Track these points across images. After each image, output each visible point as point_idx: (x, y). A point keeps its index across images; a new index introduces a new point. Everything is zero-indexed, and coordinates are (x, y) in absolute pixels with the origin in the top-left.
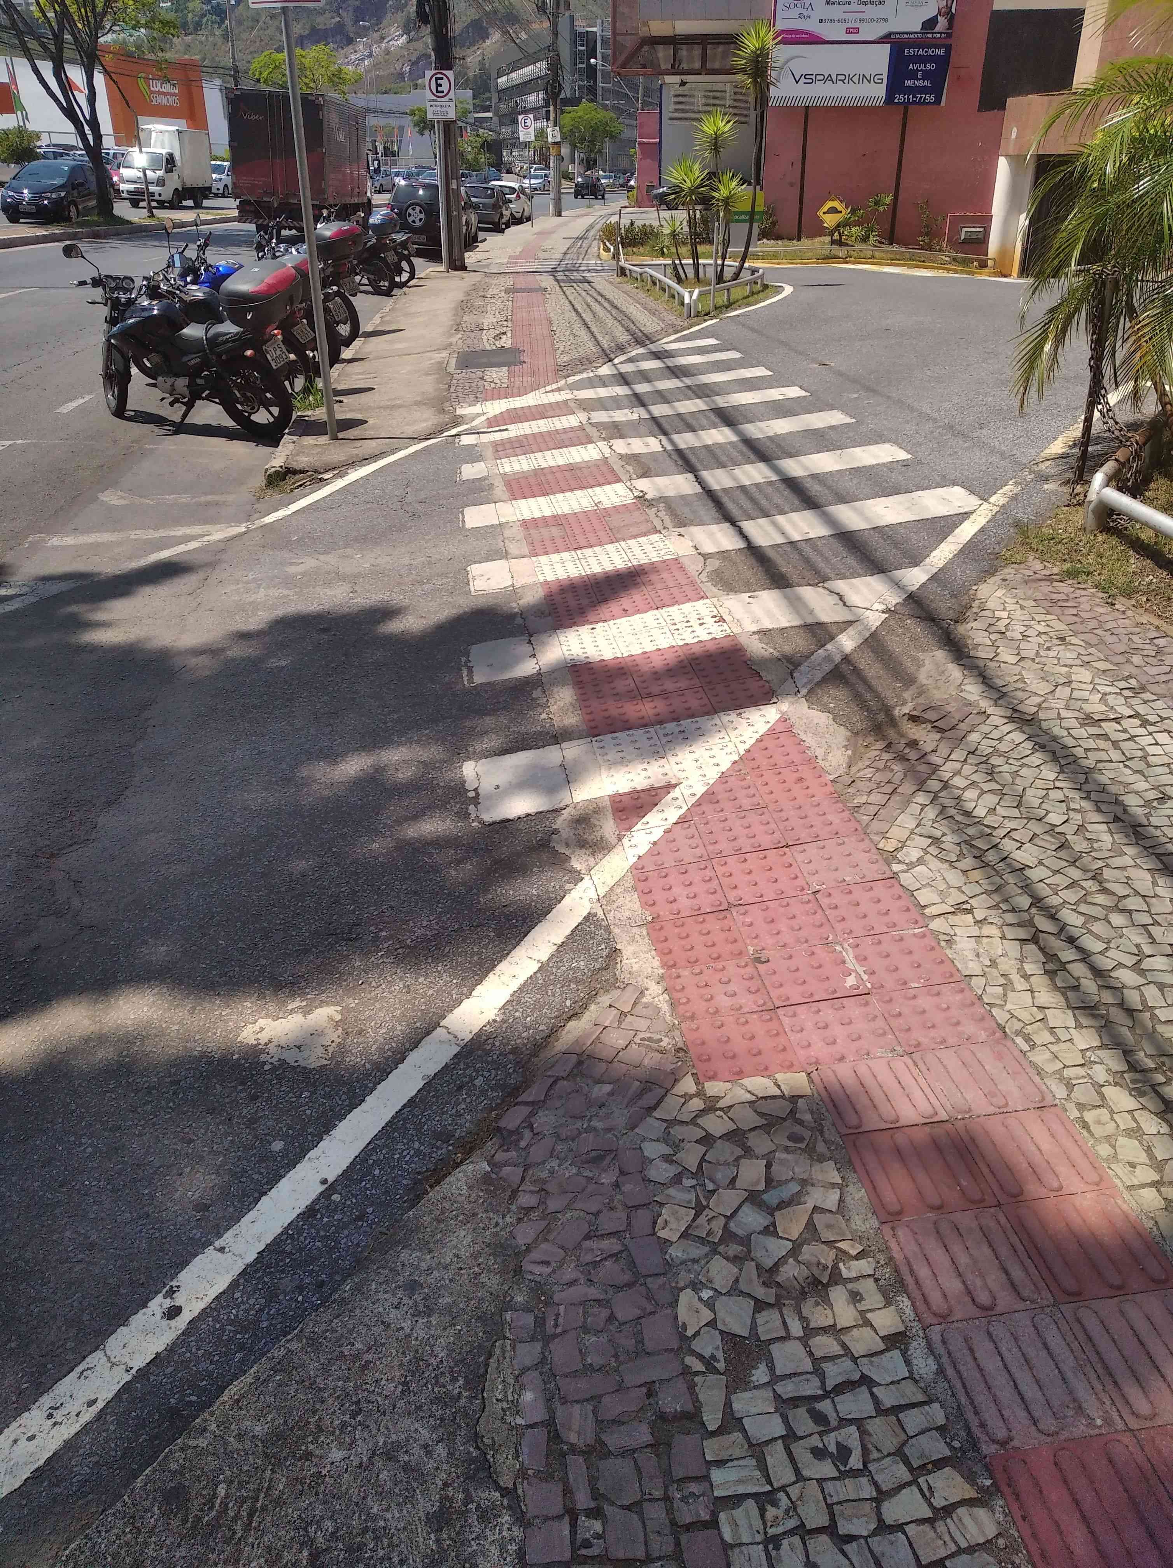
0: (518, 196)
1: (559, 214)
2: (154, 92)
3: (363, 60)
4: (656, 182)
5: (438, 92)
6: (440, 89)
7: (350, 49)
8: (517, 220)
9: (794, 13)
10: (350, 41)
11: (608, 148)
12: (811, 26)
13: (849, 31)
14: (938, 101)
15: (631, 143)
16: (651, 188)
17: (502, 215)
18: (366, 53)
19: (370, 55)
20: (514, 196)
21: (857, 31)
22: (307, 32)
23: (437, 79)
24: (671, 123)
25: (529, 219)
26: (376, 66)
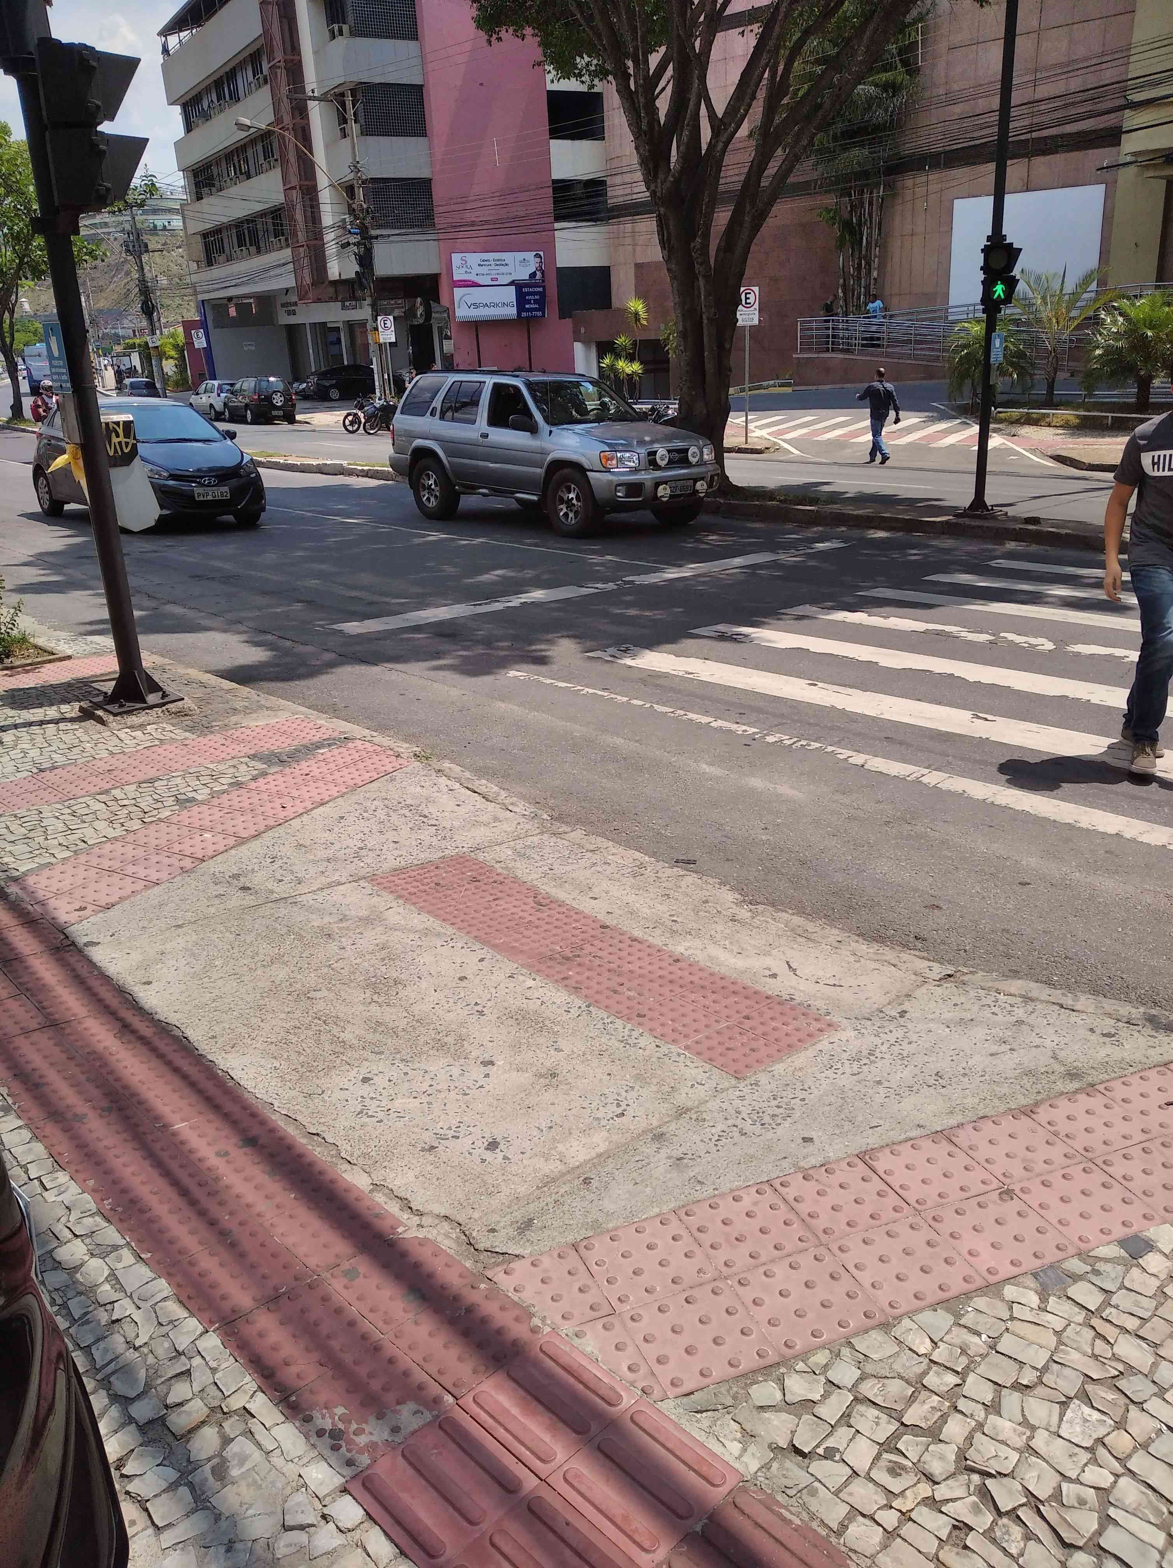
9: (463, 270)
12: (472, 277)
13: (492, 280)
14: (544, 316)
21: (497, 279)
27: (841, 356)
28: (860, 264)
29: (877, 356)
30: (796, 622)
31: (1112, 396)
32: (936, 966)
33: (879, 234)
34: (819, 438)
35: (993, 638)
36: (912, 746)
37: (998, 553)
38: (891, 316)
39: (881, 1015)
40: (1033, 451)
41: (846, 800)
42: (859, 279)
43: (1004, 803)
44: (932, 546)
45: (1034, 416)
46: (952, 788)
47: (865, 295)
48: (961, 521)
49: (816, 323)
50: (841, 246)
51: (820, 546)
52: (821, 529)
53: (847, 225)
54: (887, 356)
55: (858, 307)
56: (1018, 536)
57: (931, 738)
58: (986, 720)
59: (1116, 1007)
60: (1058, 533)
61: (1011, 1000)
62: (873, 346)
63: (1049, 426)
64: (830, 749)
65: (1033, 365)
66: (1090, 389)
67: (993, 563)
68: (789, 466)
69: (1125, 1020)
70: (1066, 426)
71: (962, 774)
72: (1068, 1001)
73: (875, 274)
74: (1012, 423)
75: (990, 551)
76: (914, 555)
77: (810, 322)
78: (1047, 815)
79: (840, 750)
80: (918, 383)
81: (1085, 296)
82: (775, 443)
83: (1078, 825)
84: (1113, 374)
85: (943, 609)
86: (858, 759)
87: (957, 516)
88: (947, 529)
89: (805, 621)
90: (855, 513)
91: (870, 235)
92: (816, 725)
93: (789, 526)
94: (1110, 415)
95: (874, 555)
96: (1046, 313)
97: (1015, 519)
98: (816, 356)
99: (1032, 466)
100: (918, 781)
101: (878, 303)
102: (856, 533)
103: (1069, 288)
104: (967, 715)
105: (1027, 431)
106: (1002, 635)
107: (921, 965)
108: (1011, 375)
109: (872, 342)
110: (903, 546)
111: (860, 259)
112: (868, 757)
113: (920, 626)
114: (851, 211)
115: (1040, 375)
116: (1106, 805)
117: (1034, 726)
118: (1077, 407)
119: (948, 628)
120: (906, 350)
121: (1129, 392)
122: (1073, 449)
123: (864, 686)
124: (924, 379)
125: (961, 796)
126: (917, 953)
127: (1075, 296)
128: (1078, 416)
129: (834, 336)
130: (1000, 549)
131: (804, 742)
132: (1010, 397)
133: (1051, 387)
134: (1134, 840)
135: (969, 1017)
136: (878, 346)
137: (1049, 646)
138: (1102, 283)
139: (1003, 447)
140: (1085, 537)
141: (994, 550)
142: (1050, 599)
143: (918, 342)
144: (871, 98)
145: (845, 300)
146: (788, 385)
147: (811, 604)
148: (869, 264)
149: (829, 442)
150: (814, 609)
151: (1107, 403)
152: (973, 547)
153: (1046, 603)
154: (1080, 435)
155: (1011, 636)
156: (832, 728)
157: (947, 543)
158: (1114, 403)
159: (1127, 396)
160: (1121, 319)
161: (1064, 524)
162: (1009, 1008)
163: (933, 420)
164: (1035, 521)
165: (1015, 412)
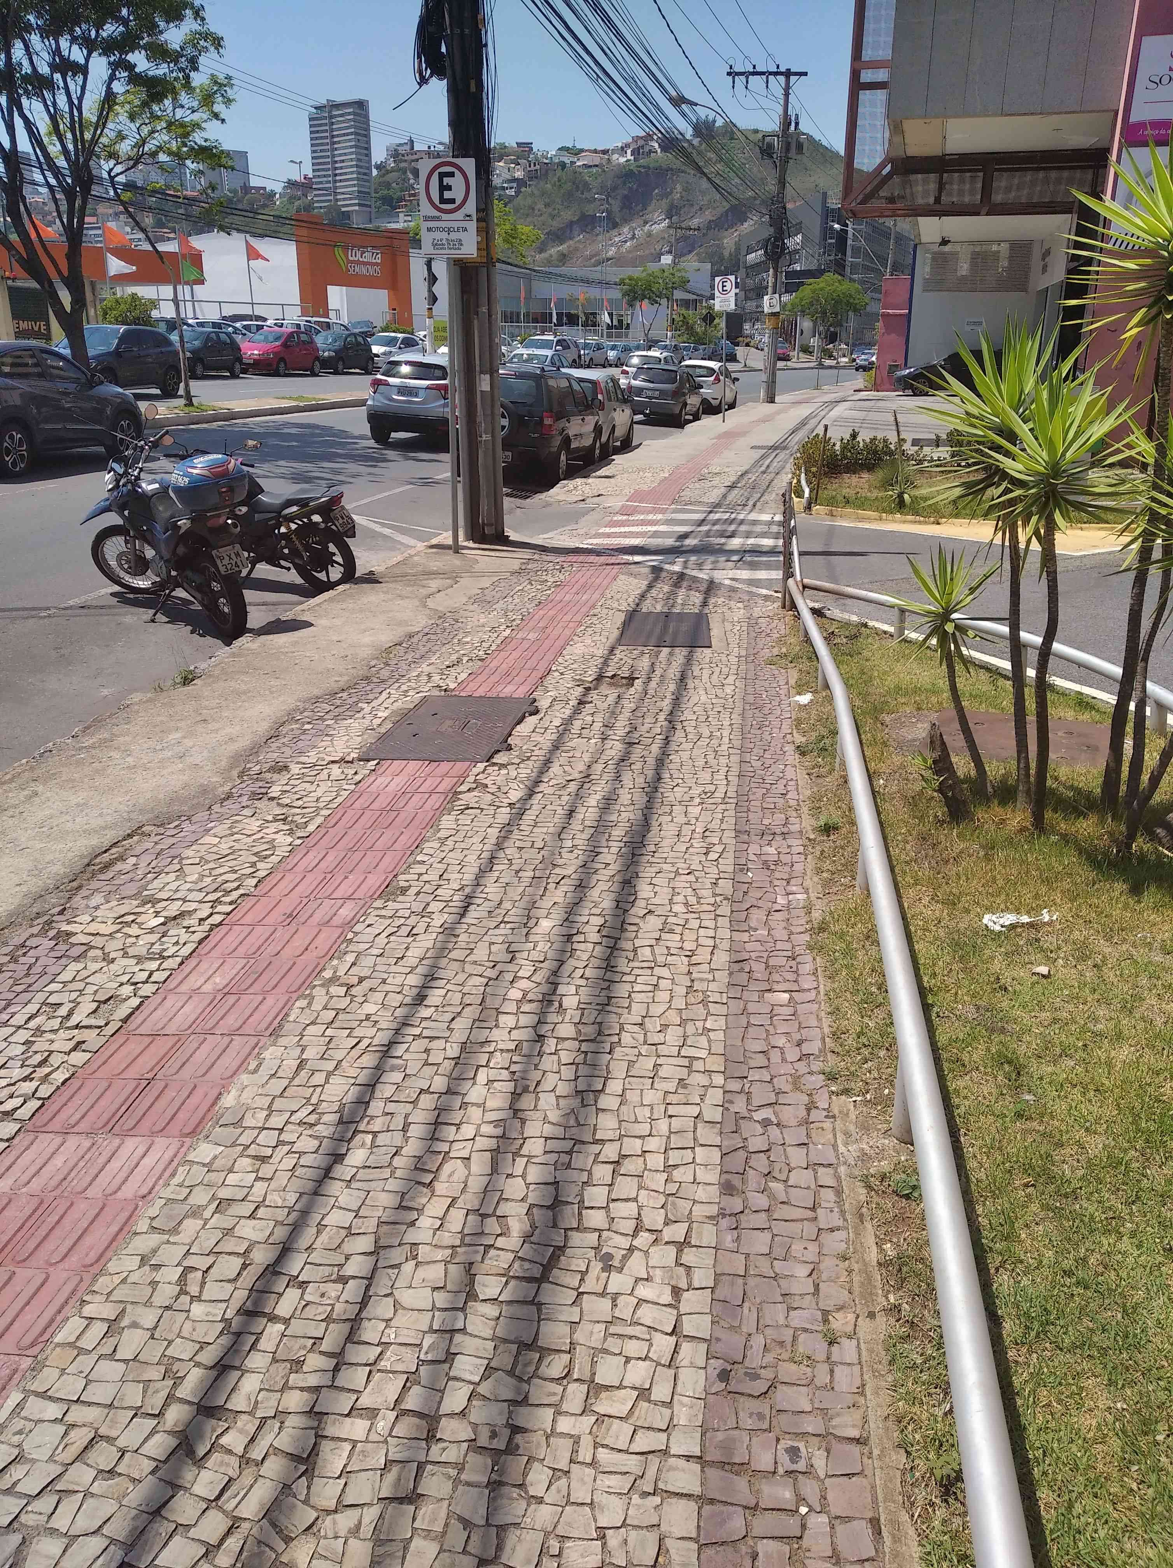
0: (718, 380)
1: (771, 400)
2: (352, 262)
3: (626, 242)
4: (901, 362)
5: (443, 201)
6: (447, 195)
7: (614, 232)
8: (710, 409)
10: (615, 225)
11: (852, 322)
15: (874, 317)
16: (893, 368)
17: (685, 404)
18: (629, 236)
19: (633, 237)
20: (712, 378)
22: (576, 218)
23: (442, 176)
24: (925, 290)
25: (732, 406)
26: (636, 248)
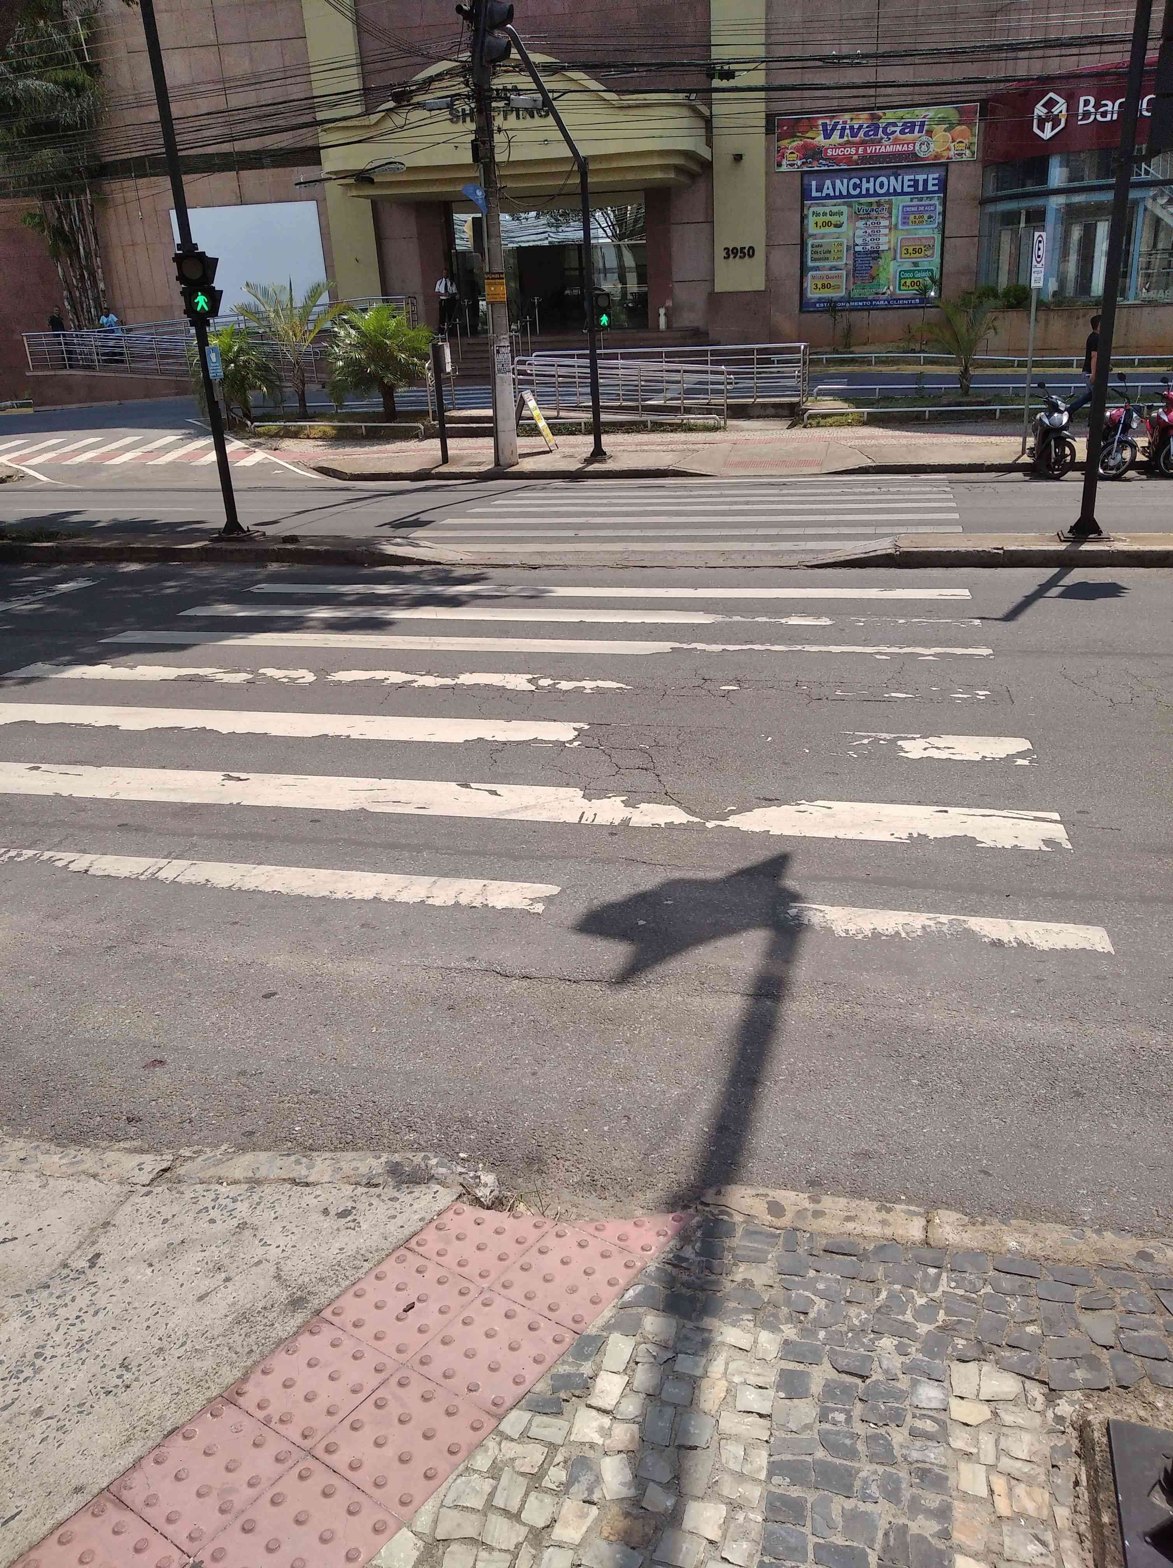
27: (82, 373)
28: (82, 275)
29: (122, 372)
30: (22, 688)
31: (361, 407)
32: (148, 1158)
33: (97, 243)
34: (68, 462)
35: (250, 676)
36: (151, 830)
37: (260, 577)
38: (129, 330)
39: (65, 1272)
40: (296, 464)
41: (57, 927)
42: (85, 290)
43: (252, 887)
44: (191, 575)
45: (293, 429)
46: (193, 879)
47: (95, 307)
48: (218, 545)
49: (45, 336)
50: (56, 256)
51: (63, 587)
52: (65, 566)
53: (58, 233)
54: (132, 372)
55: (90, 320)
56: (279, 556)
57: (175, 815)
58: (239, 779)
59: (354, 1164)
60: (318, 551)
61: (233, 1191)
62: (117, 361)
63: (308, 438)
64: (47, 855)
65: (280, 378)
66: (339, 400)
67: (254, 589)
68: (37, 496)
69: (365, 1181)
70: (324, 437)
71: (207, 857)
72: (301, 1172)
73: (102, 286)
74: (271, 437)
75: (252, 575)
76: (171, 587)
77: (40, 336)
78: (299, 891)
79: (59, 855)
80: (171, 398)
81: (315, 309)
82: (18, 470)
83: (335, 896)
84: (356, 386)
85: (198, 648)
86: (81, 862)
87: (213, 540)
88: (204, 556)
89: (33, 685)
90: (101, 546)
91: (87, 245)
92: (34, 824)
93: (27, 567)
94: (363, 424)
95: (126, 592)
96: (281, 326)
97: (275, 539)
98: (52, 373)
99: (297, 479)
100: (154, 879)
101: (113, 318)
102: (105, 568)
103: (299, 302)
104: (217, 776)
105: (288, 444)
106: (261, 671)
107: (130, 1162)
108: (260, 388)
109: (113, 358)
110: (160, 578)
111: (81, 268)
112: (93, 857)
113: (171, 673)
114: (60, 217)
115: (289, 388)
116: (364, 863)
117: (289, 779)
118: (330, 418)
119: (201, 671)
120: (152, 364)
121: (374, 402)
122: (333, 460)
123: (97, 761)
124: (177, 394)
125: (204, 888)
126: (127, 1144)
127: (306, 309)
128: (334, 427)
129: (69, 352)
130: (262, 572)
131: (13, 853)
132: (265, 410)
133: (302, 399)
134: (392, 902)
135: (180, 1237)
136: (122, 361)
137: (310, 677)
138: (333, 296)
139: (266, 461)
140: (344, 553)
141: (255, 574)
142: (311, 623)
143: (163, 357)
144: (52, 95)
145: (76, 314)
146: (28, 405)
147: (43, 661)
148: (93, 275)
149: (81, 466)
150: (47, 667)
151: (359, 413)
152: (233, 573)
153: (308, 628)
154: (338, 447)
155: (270, 672)
156: (53, 825)
157: (206, 570)
158: (366, 413)
159: (377, 405)
160: (353, 332)
161: (322, 539)
162: (231, 1206)
163: (192, 437)
164: (293, 539)
165: (273, 426)
